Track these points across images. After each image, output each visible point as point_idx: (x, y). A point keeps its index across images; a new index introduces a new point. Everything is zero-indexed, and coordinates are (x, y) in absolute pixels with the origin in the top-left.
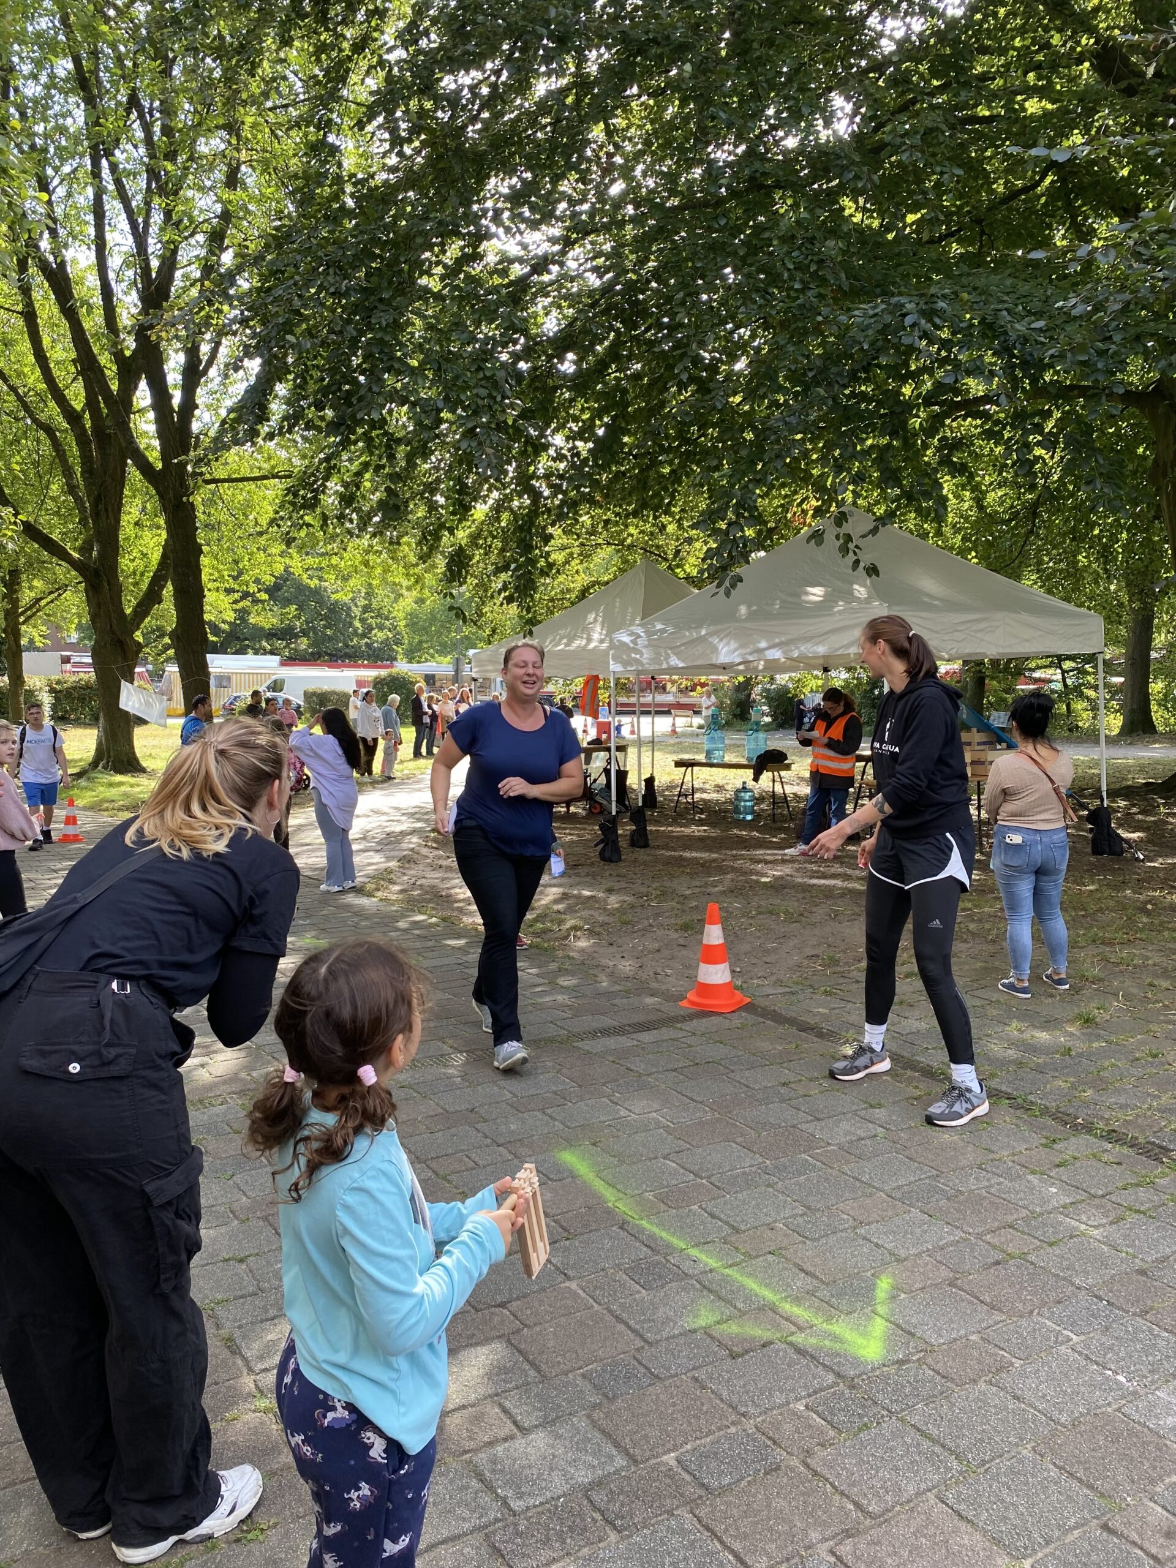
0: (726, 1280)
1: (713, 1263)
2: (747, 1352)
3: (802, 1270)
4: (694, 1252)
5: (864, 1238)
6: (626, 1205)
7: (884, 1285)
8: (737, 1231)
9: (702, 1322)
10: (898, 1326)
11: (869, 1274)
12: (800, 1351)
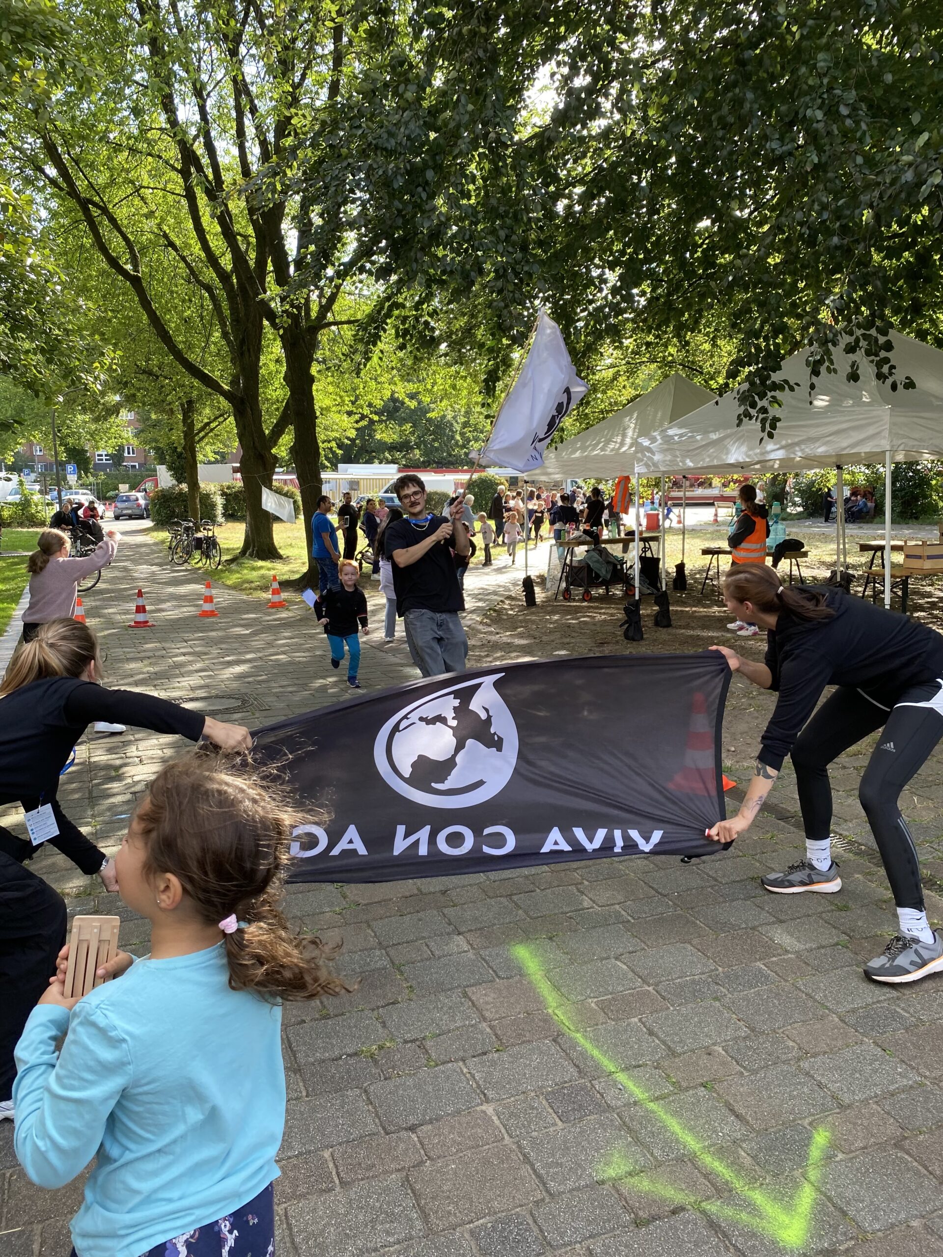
0: (649, 1118)
1: (638, 1093)
2: (654, 1218)
3: (732, 1111)
4: (621, 1077)
5: (807, 1074)
6: (564, 1013)
7: (821, 1138)
8: (673, 1053)
9: (611, 1172)
10: (829, 1199)
11: (806, 1122)
12: (713, 1225)
